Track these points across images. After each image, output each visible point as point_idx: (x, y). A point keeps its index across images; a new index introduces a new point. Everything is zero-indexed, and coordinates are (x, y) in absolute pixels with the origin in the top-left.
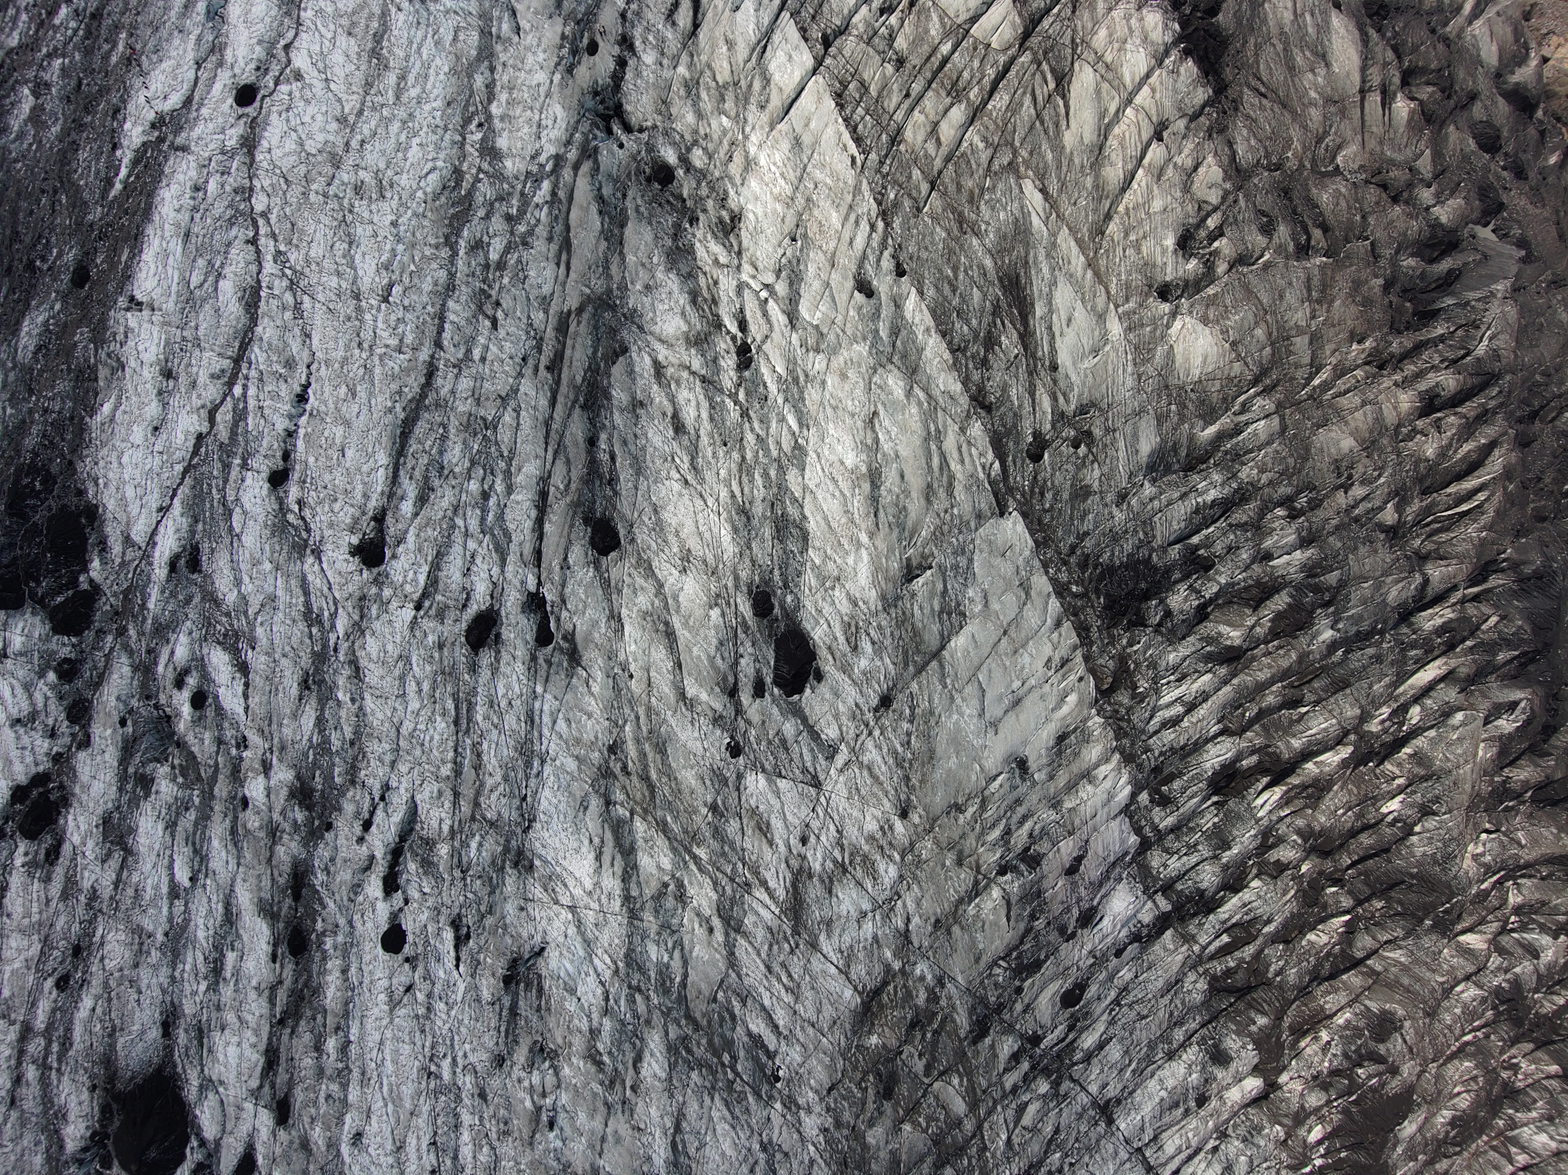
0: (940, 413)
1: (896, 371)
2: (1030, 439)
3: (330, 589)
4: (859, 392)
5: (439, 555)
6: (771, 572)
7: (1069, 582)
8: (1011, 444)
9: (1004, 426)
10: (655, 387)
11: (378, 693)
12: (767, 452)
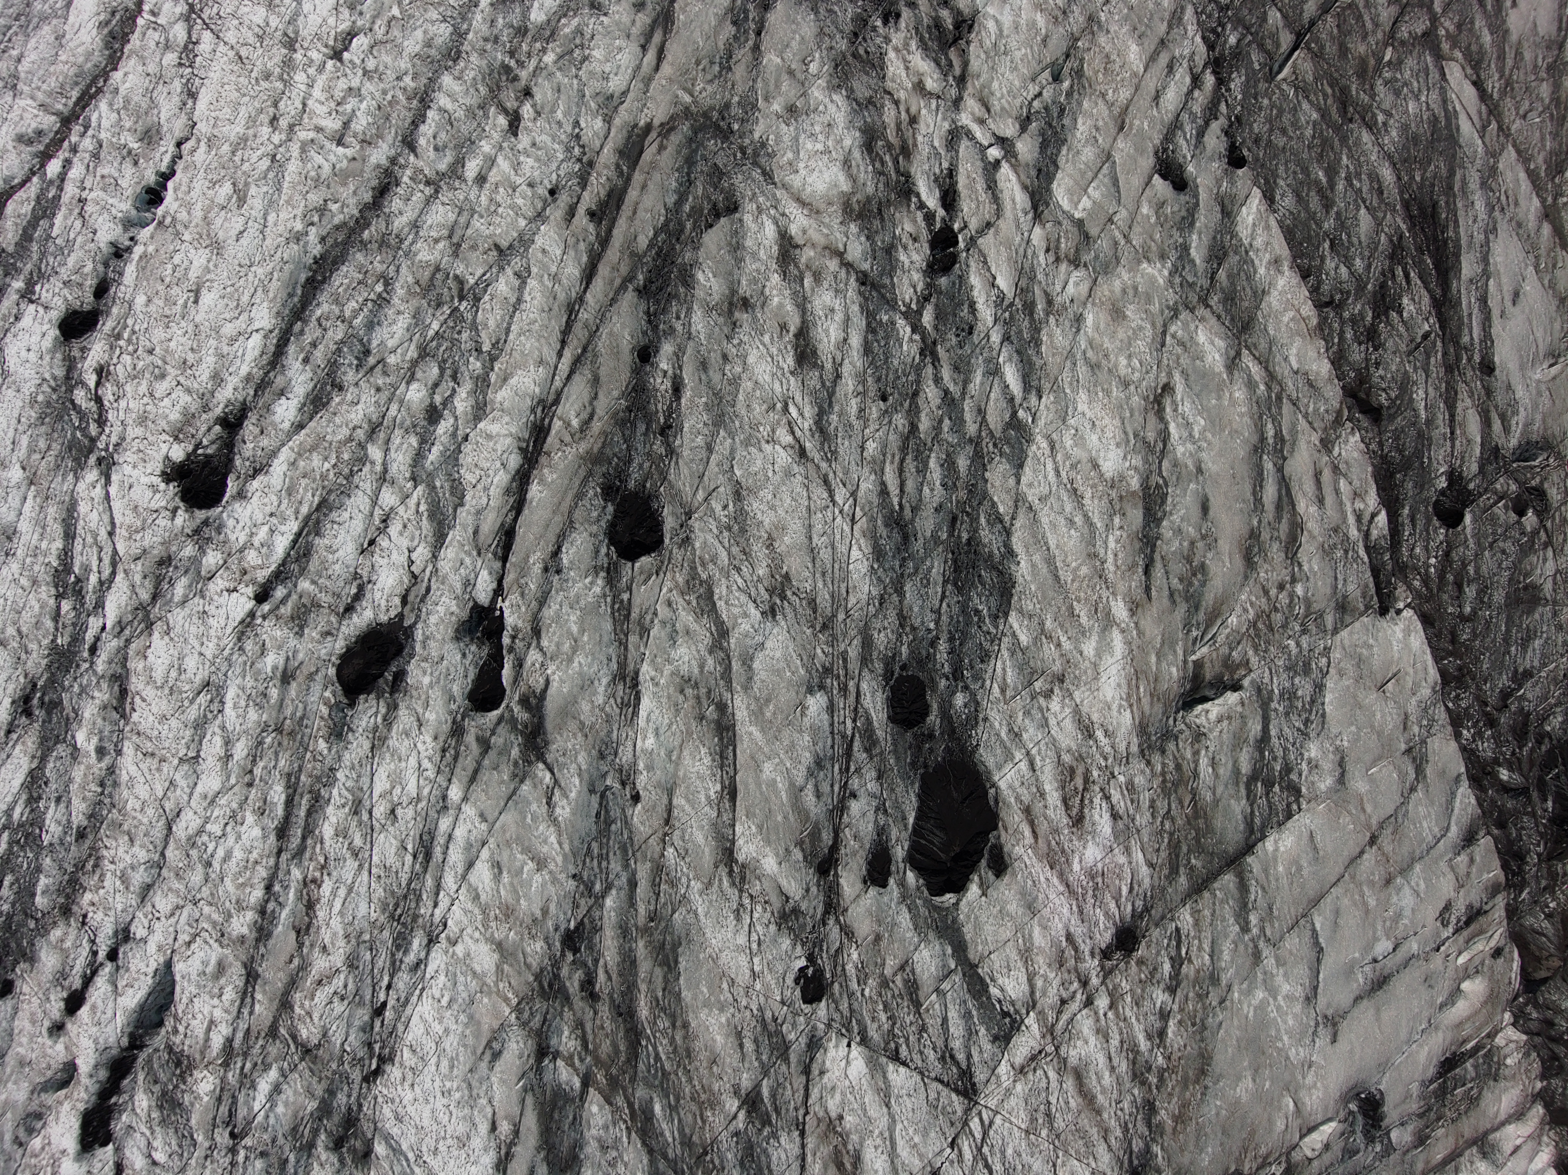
0: (1287, 407)
1: (1213, 321)
2: (1442, 483)
3: (111, 534)
4: (1141, 345)
5: (324, 507)
6: (933, 643)
7: (1496, 762)
8: (1410, 485)
9: (1401, 452)
10: (776, 278)
11: (149, 746)
12: (958, 423)
